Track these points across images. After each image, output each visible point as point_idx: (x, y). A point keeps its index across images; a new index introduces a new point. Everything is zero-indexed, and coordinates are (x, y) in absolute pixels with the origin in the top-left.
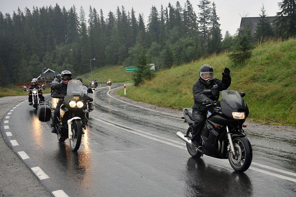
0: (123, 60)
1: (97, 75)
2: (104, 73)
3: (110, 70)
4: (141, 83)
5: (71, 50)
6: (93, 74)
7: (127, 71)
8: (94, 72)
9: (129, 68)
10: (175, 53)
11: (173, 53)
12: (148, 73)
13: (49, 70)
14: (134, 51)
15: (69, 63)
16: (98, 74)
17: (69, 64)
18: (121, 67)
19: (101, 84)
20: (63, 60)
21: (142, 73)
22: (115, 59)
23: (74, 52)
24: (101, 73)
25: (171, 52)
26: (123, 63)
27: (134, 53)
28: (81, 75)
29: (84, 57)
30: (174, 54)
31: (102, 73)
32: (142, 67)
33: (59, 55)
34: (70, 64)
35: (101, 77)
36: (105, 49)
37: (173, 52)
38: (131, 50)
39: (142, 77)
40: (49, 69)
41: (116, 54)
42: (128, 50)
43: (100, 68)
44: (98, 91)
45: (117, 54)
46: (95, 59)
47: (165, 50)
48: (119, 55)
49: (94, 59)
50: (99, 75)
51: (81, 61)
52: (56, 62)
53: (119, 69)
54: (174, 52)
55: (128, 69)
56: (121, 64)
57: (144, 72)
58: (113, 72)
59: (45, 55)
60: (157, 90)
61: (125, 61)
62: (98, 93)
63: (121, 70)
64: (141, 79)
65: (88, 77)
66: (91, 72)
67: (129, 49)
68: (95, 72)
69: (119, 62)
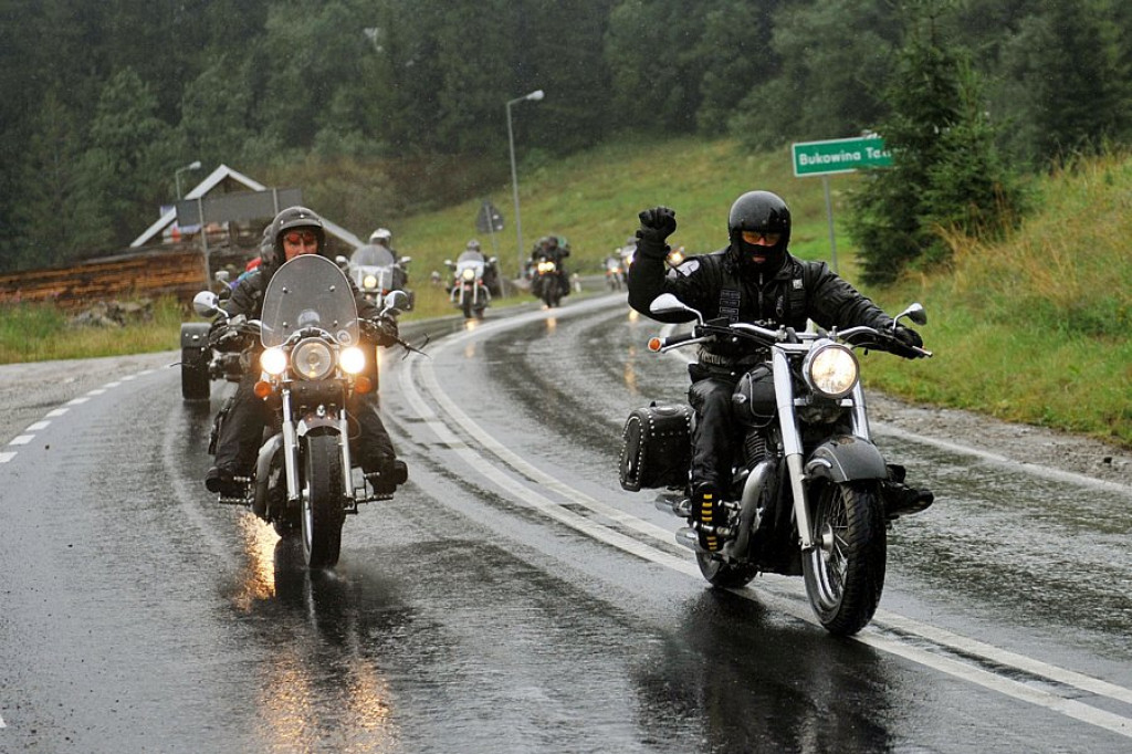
0: (731, 103)
1: (549, 212)
2: (599, 198)
3: (641, 173)
4: (920, 260)
5: (373, 33)
6: (523, 200)
7: (801, 169)
8: (530, 191)
9: (810, 152)
10: (1120, 40)
11: (1105, 43)
12: (975, 181)
13: (228, 178)
14: (815, 31)
15: (353, 129)
16: (552, 200)
17: (359, 133)
18: (722, 148)
19: (577, 271)
20: (320, 102)
21: (925, 182)
22: (677, 91)
23: (393, 48)
24: (579, 195)
25: (1094, 32)
26: (731, 123)
27: (815, 45)
28: (435, 209)
29: (462, 83)
30: (1114, 51)
31: (586, 198)
32: (928, 141)
33: (294, 72)
34: (367, 133)
35: (575, 223)
36: (605, 26)
37: (1103, 35)
38: (788, 26)
39: (925, 212)
40: (222, 172)
41: (684, 57)
42: (767, 28)
43: (569, 161)
44: (585, 325)
45: (692, 55)
46: (538, 94)
47: (1044, 22)
48: (707, 68)
49: (531, 92)
50: (560, 208)
51: (440, 113)
52: (267, 123)
53: (702, 168)
54: (1115, 33)
55: (804, 159)
56: (718, 130)
57: (944, 173)
58: (663, 185)
59: (199, 72)
60: (1071, 312)
61: (746, 110)
62: (594, 341)
63: (718, 174)
64: (923, 231)
65: (495, 223)
66: (515, 185)
67: (776, 18)
68: (535, 192)
69: (705, 114)
